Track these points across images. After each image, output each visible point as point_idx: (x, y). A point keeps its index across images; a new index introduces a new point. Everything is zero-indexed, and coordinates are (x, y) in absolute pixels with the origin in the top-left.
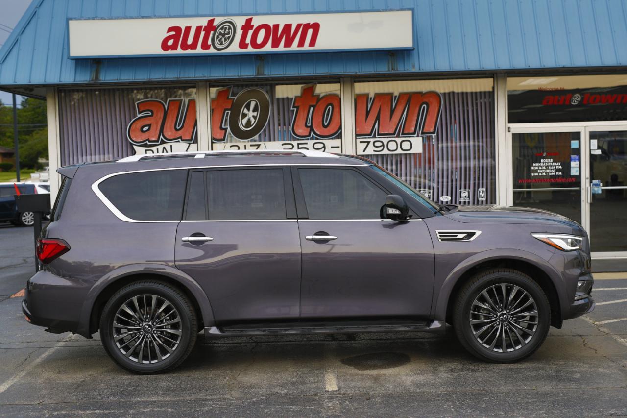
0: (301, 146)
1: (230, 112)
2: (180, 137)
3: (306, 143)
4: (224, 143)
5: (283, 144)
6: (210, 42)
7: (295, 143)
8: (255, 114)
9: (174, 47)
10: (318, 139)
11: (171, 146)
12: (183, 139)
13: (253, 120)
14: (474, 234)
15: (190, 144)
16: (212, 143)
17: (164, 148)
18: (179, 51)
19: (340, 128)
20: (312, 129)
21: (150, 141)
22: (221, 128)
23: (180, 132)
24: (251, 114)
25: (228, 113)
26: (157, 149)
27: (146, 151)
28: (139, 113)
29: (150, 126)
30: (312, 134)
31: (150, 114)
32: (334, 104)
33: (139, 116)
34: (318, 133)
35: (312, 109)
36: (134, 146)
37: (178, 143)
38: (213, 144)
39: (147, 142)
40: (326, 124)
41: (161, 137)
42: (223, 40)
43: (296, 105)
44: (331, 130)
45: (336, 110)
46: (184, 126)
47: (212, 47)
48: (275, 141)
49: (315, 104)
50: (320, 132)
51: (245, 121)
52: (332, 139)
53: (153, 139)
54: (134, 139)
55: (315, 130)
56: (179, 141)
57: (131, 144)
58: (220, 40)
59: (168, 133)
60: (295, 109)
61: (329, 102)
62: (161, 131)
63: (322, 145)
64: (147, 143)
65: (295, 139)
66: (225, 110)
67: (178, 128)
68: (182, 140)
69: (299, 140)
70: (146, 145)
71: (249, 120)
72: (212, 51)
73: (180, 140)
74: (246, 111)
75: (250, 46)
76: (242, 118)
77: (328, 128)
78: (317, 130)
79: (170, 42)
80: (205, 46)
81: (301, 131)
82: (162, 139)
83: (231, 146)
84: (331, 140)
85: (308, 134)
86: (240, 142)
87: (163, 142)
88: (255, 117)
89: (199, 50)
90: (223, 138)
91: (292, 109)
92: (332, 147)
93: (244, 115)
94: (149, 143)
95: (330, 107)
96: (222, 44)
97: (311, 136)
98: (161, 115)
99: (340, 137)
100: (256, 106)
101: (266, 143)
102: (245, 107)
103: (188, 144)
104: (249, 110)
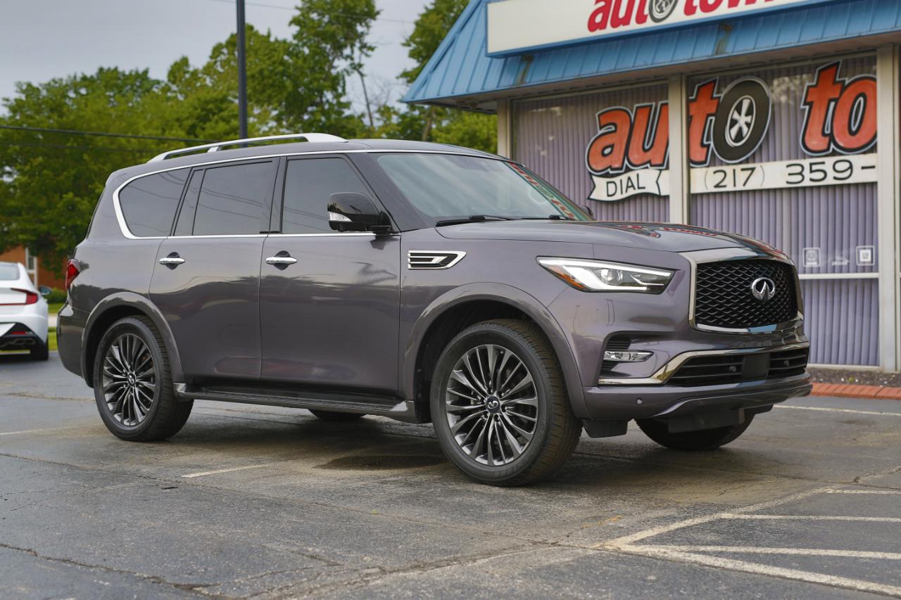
0: (814, 167)
1: (713, 118)
2: (649, 162)
3: (823, 163)
4: (706, 167)
5: (788, 166)
6: (646, 11)
7: (806, 163)
8: (748, 119)
9: (602, 25)
10: (842, 155)
11: (638, 175)
12: (653, 163)
13: (745, 129)
14: (456, 256)
15: (661, 170)
16: (689, 168)
17: (629, 178)
18: (609, 30)
19: (875, 136)
20: (831, 138)
21: (612, 169)
22: (702, 145)
23: (649, 154)
24: (743, 120)
25: (711, 120)
26: (621, 181)
27: (608, 183)
28: (601, 128)
29: (612, 146)
30: (832, 146)
31: (613, 129)
32: (867, 93)
33: (600, 132)
34: (841, 144)
35: (832, 104)
36: (594, 178)
37: (646, 170)
38: (692, 170)
39: (609, 170)
40: (854, 129)
41: (626, 162)
42: (664, 5)
43: (809, 100)
44: (862, 139)
45: (870, 103)
46: (655, 144)
47: (649, 19)
48: (775, 160)
49: (837, 96)
50: (844, 143)
51: (734, 131)
52: (864, 153)
53: (617, 166)
54: (594, 167)
55: (837, 140)
56: (647, 168)
57: (591, 174)
58: (659, 7)
59: (635, 156)
60: (807, 107)
61: (859, 92)
62: (626, 154)
63: (847, 165)
64: (608, 173)
65: (804, 157)
66: (709, 115)
67: (647, 147)
68: (652, 166)
69: (812, 157)
70: (607, 175)
71: (740, 130)
72: (649, 24)
73: (648, 165)
74: (736, 116)
75: (698, 10)
76: (731, 127)
77: (858, 135)
78: (841, 140)
79: (599, 19)
80: (641, 19)
81: (816, 142)
82: (627, 166)
83: (715, 172)
84: (862, 156)
85: (825, 147)
86: (728, 164)
87: (628, 170)
88: (748, 125)
89: (633, 26)
90: (704, 159)
91: (802, 107)
92: (863, 168)
93: (734, 122)
94: (611, 172)
95: (861, 99)
96: (662, 11)
97: (831, 150)
98: (627, 129)
99: (874, 150)
100: (751, 106)
101: (763, 164)
102: (736, 109)
103: (658, 172)
104: (740, 113)
